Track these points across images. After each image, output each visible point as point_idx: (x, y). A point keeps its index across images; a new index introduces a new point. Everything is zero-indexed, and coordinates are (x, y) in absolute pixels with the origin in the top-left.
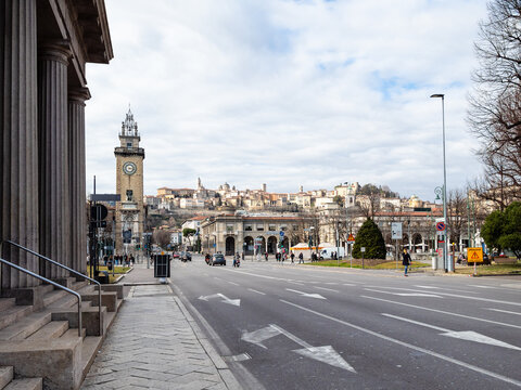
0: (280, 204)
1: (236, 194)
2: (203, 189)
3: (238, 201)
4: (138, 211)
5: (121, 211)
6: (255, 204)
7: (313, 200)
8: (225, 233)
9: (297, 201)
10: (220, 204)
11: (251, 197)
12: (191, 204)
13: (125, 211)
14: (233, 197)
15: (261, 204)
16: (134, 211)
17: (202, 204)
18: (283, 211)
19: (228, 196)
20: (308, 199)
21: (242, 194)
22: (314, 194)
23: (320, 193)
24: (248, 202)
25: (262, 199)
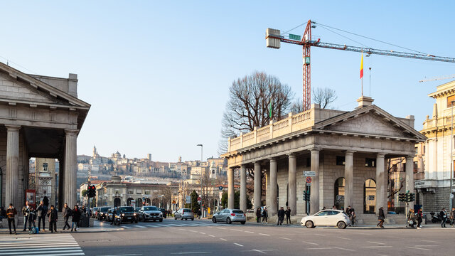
0: (163, 170)
1: (126, 162)
2: (98, 156)
3: (127, 167)
4: (51, 178)
5: (39, 178)
6: (141, 170)
7: (189, 169)
8: (114, 195)
9: (176, 168)
10: (112, 169)
11: (139, 165)
12: (87, 168)
13: (42, 178)
14: (124, 164)
15: (147, 170)
16: (48, 178)
17: (97, 169)
18: (164, 177)
19: (119, 163)
20: (185, 168)
21: (131, 162)
22: (190, 163)
23: (195, 163)
24: (136, 169)
25: (148, 167)
